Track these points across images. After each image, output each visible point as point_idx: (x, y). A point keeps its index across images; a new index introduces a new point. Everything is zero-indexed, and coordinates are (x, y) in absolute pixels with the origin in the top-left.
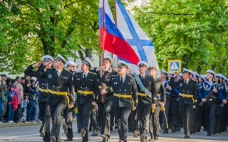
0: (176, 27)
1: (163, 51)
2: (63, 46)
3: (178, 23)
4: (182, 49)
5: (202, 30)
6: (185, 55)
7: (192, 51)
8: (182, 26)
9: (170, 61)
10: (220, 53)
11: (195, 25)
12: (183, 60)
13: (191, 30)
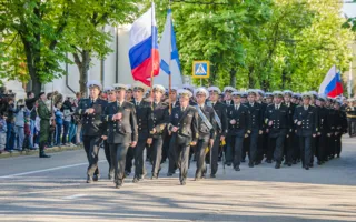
0: (203, 17)
1: (185, 48)
2: (51, 47)
3: (205, 12)
4: (210, 47)
5: (237, 21)
6: (215, 54)
7: (224, 49)
8: (211, 16)
9: (195, 63)
10: (259, 50)
11: (226, 14)
12: (212, 61)
13: (222, 22)
